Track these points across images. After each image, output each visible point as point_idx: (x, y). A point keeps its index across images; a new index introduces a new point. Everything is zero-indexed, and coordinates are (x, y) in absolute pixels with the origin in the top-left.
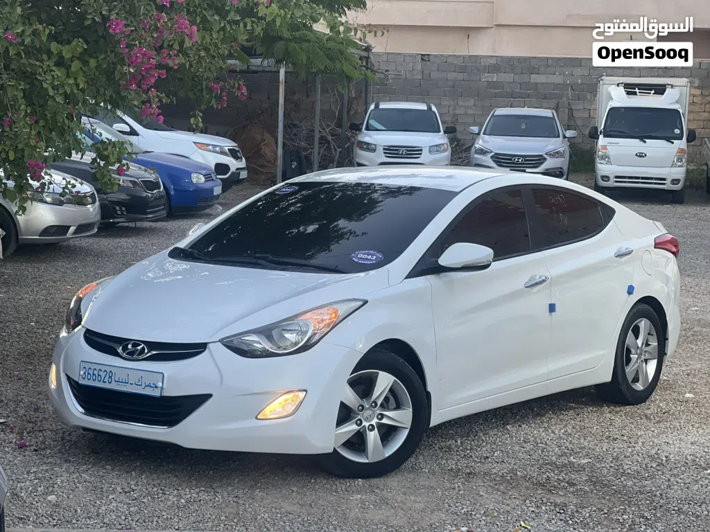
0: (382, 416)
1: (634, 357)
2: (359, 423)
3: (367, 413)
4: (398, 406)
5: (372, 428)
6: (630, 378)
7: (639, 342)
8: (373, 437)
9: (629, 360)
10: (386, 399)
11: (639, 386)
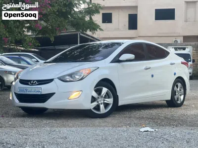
0: (104, 100)
1: (177, 93)
2: (98, 102)
3: (100, 99)
4: (109, 98)
5: (101, 104)
6: (176, 99)
7: (178, 89)
8: (102, 106)
9: (175, 94)
10: (105, 95)
11: (179, 102)
